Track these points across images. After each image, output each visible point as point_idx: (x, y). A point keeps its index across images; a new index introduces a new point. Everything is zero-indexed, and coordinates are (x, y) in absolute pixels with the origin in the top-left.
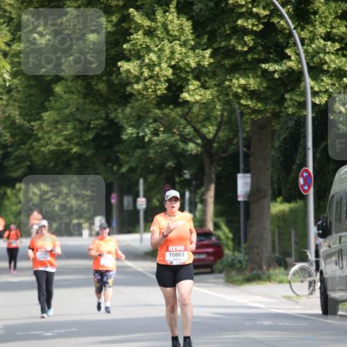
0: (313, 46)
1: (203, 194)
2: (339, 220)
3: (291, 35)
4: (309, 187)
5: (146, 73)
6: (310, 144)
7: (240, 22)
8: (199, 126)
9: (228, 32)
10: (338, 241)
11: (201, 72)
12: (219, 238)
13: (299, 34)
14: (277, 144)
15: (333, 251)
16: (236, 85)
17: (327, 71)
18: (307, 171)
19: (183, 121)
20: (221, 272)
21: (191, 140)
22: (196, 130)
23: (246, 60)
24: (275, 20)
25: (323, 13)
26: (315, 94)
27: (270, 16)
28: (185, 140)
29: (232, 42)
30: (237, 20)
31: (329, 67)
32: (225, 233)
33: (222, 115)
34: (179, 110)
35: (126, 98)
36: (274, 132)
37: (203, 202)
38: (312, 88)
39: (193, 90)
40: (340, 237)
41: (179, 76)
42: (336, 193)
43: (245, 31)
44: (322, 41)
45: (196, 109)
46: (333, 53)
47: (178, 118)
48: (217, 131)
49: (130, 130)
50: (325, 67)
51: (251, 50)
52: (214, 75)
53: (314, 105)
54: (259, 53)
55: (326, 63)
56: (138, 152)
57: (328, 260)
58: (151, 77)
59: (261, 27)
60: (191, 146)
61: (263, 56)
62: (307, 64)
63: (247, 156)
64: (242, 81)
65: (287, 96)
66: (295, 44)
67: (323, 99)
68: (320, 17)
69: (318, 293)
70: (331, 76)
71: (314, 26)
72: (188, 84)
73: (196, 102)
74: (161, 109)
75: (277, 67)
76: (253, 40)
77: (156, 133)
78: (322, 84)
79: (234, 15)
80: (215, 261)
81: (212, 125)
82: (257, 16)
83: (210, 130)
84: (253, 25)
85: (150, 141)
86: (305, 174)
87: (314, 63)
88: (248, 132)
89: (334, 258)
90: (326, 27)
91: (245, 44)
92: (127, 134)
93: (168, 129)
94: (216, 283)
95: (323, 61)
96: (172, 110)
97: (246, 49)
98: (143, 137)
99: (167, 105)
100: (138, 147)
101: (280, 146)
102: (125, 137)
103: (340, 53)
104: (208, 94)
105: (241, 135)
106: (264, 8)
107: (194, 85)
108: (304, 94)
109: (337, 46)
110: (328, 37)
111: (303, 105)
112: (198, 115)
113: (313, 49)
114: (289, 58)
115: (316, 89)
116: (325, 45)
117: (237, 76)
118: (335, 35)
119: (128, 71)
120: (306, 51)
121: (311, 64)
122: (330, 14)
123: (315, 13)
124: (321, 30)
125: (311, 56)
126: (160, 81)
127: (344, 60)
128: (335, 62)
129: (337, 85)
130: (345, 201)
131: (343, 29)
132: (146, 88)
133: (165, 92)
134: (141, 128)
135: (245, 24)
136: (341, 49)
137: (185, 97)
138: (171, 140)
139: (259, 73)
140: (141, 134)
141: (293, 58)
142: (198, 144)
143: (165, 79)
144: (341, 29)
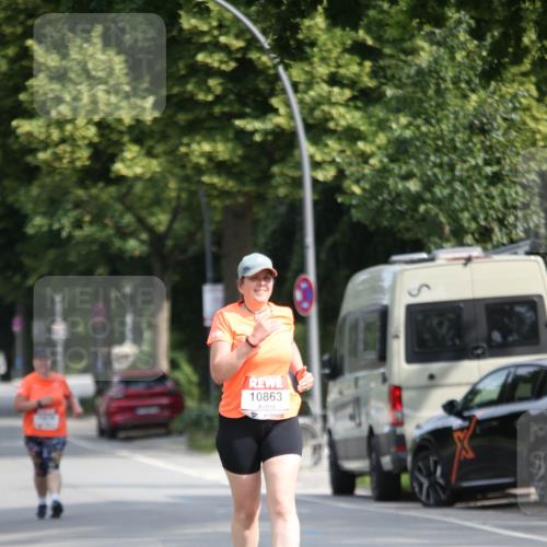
0: (312, 93)
2: (354, 352)
3: (277, 77)
4: (310, 303)
5: (55, 135)
6: (310, 239)
7: (201, 57)
8: (144, 213)
9: (183, 72)
10: (353, 384)
11: (143, 132)
12: (177, 383)
13: (290, 77)
14: (262, 240)
15: (346, 399)
16: (197, 153)
17: (333, 132)
18: (306, 280)
19: (119, 207)
20: (180, 433)
21: (133, 234)
22: (141, 221)
23: (211, 116)
24: (254, 55)
25: (325, 44)
26: (316, 165)
27: (244, 50)
28: (123, 234)
29: (190, 87)
30: (195, 55)
31: (337, 125)
32: (187, 375)
33: (179, 197)
34: (112, 190)
35: (31, 173)
36: (256, 222)
38: (311, 157)
39: (130, 160)
40: (357, 380)
41: (109, 140)
42: (349, 313)
43: (209, 71)
44: (325, 87)
45: (138, 187)
46: (341, 105)
47: (111, 202)
48: (172, 222)
49: (38, 221)
50: (332, 125)
51: (218, 99)
52: (164, 137)
53: (315, 182)
54: (231, 103)
55: (332, 118)
56: (52, 254)
57: (340, 414)
58: (63, 141)
59: (233, 65)
60: (132, 244)
61: (236, 108)
62: (304, 120)
63: (217, 259)
64: (206, 147)
65: (276, 169)
66: (284, 91)
67: (326, 175)
68: (321, 51)
69: (325, 463)
70: (339, 139)
71: (311, 64)
72: (122, 151)
73: (137, 178)
74: (86, 188)
75: (257, 125)
76: (221, 84)
77: (78, 224)
78: (326, 150)
79: (192, 47)
80: (171, 418)
81: (163, 212)
82: (226, 48)
83: (160, 220)
84: (221, 62)
85: (70, 237)
86: (304, 285)
87: (314, 119)
88: (219, 223)
89: (349, 410)
90: (328, 65)
91: (209, 90)
92: (34, 226)
93: (98, 219)
94: (174, 451)
95: (328, 116)
96: (102, 189)
97: (210, 98)
98: (59, 231)
99: (95, 183)
100: (50, 246)
101: (266, 244)
102: (30, 230)
103: (351, 104)
104: (155, 165)
105: (209, 228)
106: (237, 37)
107: (131, 151)
108: (299, 166)
109: (348, 93)
110: (334, 80)
111: (297, 183)
112: (141, 198)
113: (313, 99)
114: (275, 111)
115: (318, 158)
116: (330, 92)
117: (198, 138)
118: (344, 77)
119: (29, 134)
120: (301, 102)
121: (311, 121)
122: (335, 46)
123: (313, 44)
124: (323, 70)
125: (309, 109)
126: (79, 146)
127: (358, 114)
128: (345, 117)
129: (348, 153)
130: (362, 325)
131: (355, 68)
132: (58, 158)
133: (87, 163)
134: (55, 218)
135: (209, 60)
136: (353, 98)
137: (119, 170)
138: (102, 235)
139: (231, 135)
140: (56, 226)
141: (282, 110)
142: (142, 242)
143: (86, 142)
144: (352, 68)
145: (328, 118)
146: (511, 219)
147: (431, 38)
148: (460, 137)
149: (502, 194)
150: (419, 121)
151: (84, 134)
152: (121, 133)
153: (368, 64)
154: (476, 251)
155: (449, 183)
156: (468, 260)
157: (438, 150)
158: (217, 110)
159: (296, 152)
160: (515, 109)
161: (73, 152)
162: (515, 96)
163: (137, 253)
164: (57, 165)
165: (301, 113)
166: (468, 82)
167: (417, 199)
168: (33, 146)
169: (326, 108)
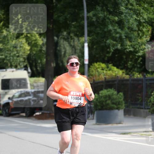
146: (21, 64)
147: (6, 30)
148: (11, 49)
149: (19, 59)
150: (4, 45)
154: (14, 70)
155: (10, 57)
156: (13, 71)
157: (8, 51)
160: (21, 44)
162: (22, 42)
166: (13, 39)
167: (4, 59)
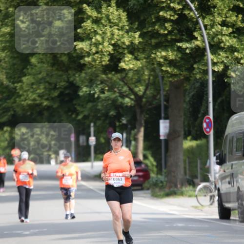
0: (213, 30)
1: (136, 134)
2: (231, 152)
3: (197, 23)
4: (210, 130)
5: (94, 50)
6: (211, 99)
7: (161, 13)
8: (132, 86)
9: (154, 20)
10: (230, 168)
11: (134, 49)
12: (146, 165)
13: (203, 22)
14: (188, 99)
15: (227, 174)
16: (159, 56)
17: (223, 48)
18: (209, 118)
19: (122, 83)
20: (148, 189)
21: (127, 96)
22: (131, 90)
23: (167, 41)
24: (186, 12)
25: (220, 7)
26: (214, 64)
27: (182, 10)
28: (123, 96)
29: (156, 27)
30: (159, 12)
31: (225, 45)
32: (151, 162)
33: (149, 78)
34: (119, 76)
35: (81, 67)
36: (186, 90)
37: (136, 140)
38: (212, 60)
39: (127, 61)
40: (232, 165)
41: (118, 52)
42: (229, 134)
43: (165, 20)
44: (220, 27)
45: (130, 74)
46: (227, 35)
47: (118, 80)
48: (146, 90)
49: (85, 89)
50: (222, 45)
51: (170, 33)
52: (144, 51)
53: (214, 71)
54: (175, 35)
55: (223, 42)
56: (90, 105)
57: (224, 181)
58: (97, 52)
59: (176, 17)
60: (127, 100)
61: (178, 37)
62: (209, 43)
63: (166, 108)
64: (164, 54)
65: (195, 66)
66: (200, 29)
67: (219, 68)
68: (218, 10)
69: (216, 204)
70: (226, 51)
71: (214, 16)
72: (124, 57)
73: (130, 70)
74: (106, 74)
75: (188, 45)
76: (171, 26)
77: (102, 92)
78: (219, 57)
79: (158, 8)
80: (144, 182)
81: (142, 86)
82: (173, 9)
83: (140, 89)
84: (171, 16)
85: (99, 97)
86: (207, 120)
87: (214, 42)
88: (168, 90)
89: (228, 180)
90: (222, 17)
91: (166, 28)
92: (83, 92)
93: (111, 89)
94: (145, 197)
96: (114, 75)
97: (166, 32)
98: (94, 94)
99: (111, 71)
100: (89, 101)
101: (190, 101)
102: (81, 94)
103: (232, 35)
104: (139, 64)
105: (163, 93)
106: (179, 4)
107: (128, 57)
108: (206, 64)
109: (231, 30)
110: (224, 24)
111: (206, 72)
112: (132, 79)
113: (213, 32)
114: (196, 38)
115: (215, 60)
116: (222, 30)
117: (160, 50)
118: (228, 22)
119: (82, 49)
120: (208, 34)
121: (212, 43)
122: (225, 7)
123: (214, 7)
124: (219, 19)
125: (212, 37)
126: (104, 55)
127: (235, 40)
128: (229, 41)
129: (230, 58)
130: (235, 139)
131: (234, 18)
132: (94, 60)
133: (108, 63)
134: (92, 88)
135: (165, 15)
136: (233, 32)
137: (123, 66)
138: (113, 96)
139: (176, 49)
140: (92, 92)
141: (199, 38)
142: (132, 99)
143: (108, 53)
144: (233, 18)
145: (221, 42)
151: (107, 49)
152: (124, 48)
153: (240, 16)
158: (169, 37)
159: (205, 58)
161: (101, 58)
163: (129, 104)
164: (93, 63)
165: (208, 40)
168: (83, 54)
169: (220, 37)
